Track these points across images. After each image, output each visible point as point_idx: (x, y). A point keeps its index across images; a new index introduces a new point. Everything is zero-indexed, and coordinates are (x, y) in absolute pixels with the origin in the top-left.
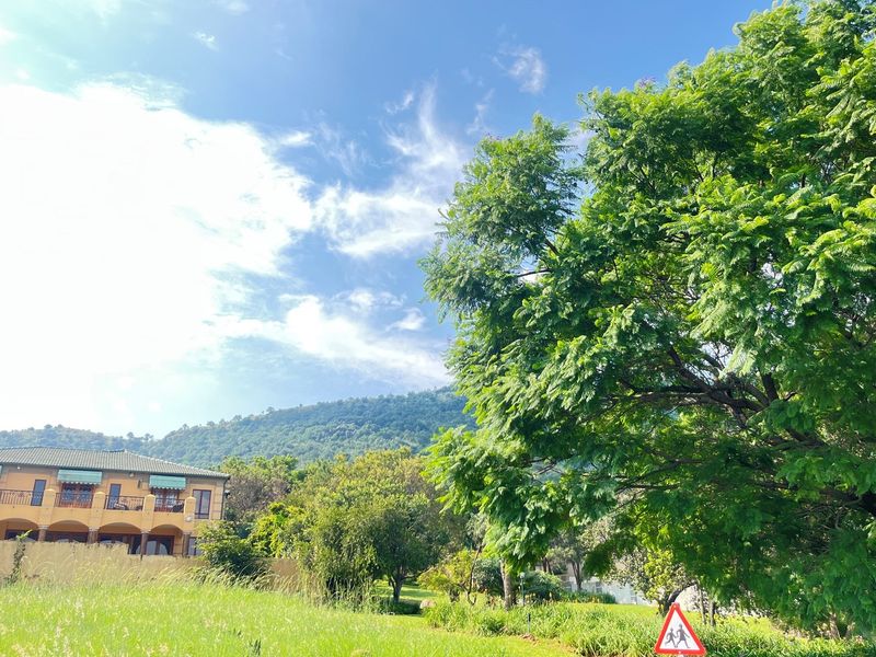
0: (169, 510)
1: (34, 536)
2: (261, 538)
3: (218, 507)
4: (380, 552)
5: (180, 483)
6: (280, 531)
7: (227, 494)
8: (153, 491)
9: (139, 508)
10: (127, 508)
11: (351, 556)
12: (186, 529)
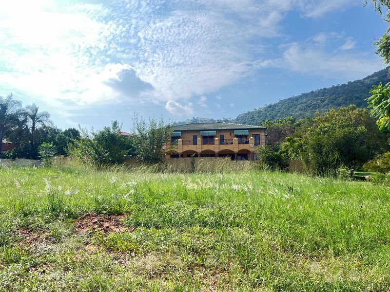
0: (244, 143)
1: (196, 156)
2: (284, 152)
3: (263, 141)
4: (341, 154)
5: (247, 132)
6: (292, 148)
7: (266, 135)
8: (236, 136)
9: (232, 143)
10: (227, 144)
11: (327, 156)
12: (252, 150)
